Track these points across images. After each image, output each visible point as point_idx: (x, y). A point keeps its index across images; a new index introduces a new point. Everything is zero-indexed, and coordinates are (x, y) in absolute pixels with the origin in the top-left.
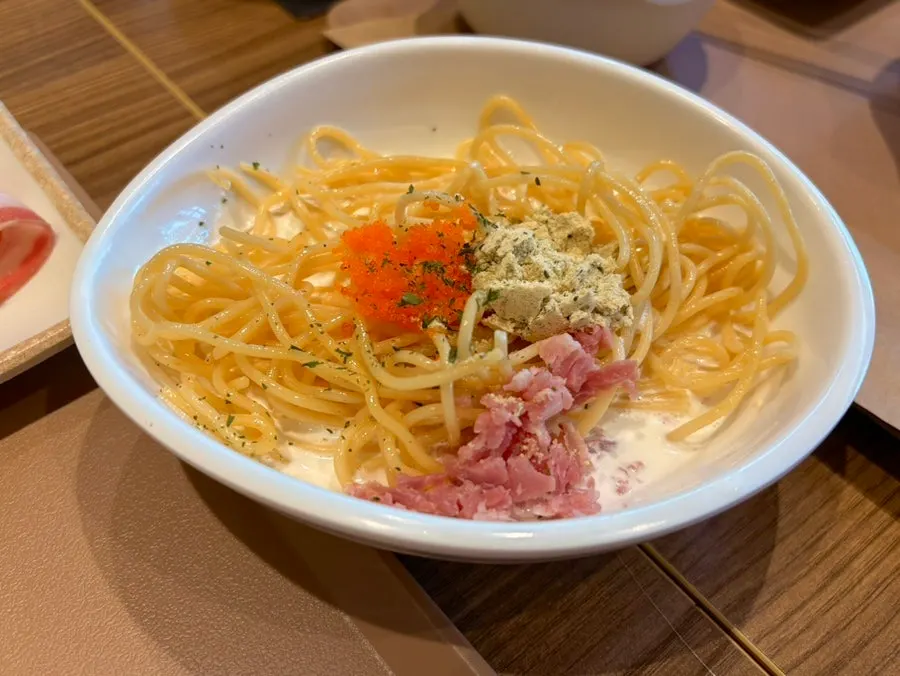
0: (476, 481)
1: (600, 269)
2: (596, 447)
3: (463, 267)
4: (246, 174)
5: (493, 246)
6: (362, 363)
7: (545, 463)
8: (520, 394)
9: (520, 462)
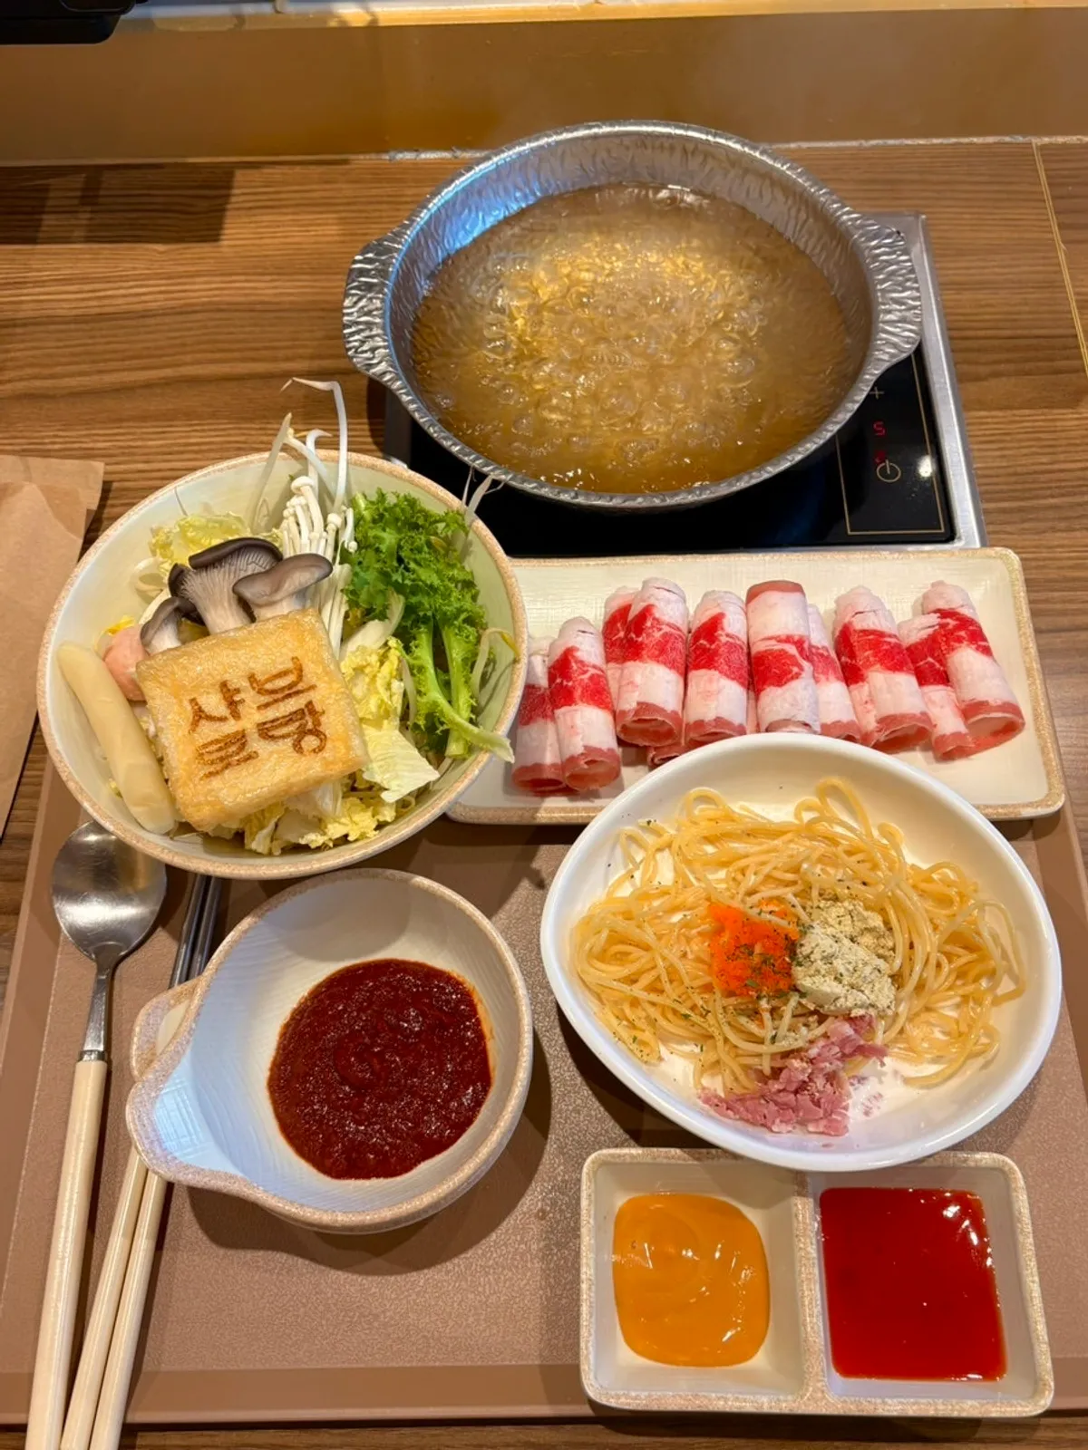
0: (776, 1103)
1: (879, 971)
2: (855, 1082)
3: (787, 959)
4: (642, 828)
5: (809, 951)
6: (716, 1017)
7: (819, 1100)
8: (811, 1061)
9: (804, 1098)
